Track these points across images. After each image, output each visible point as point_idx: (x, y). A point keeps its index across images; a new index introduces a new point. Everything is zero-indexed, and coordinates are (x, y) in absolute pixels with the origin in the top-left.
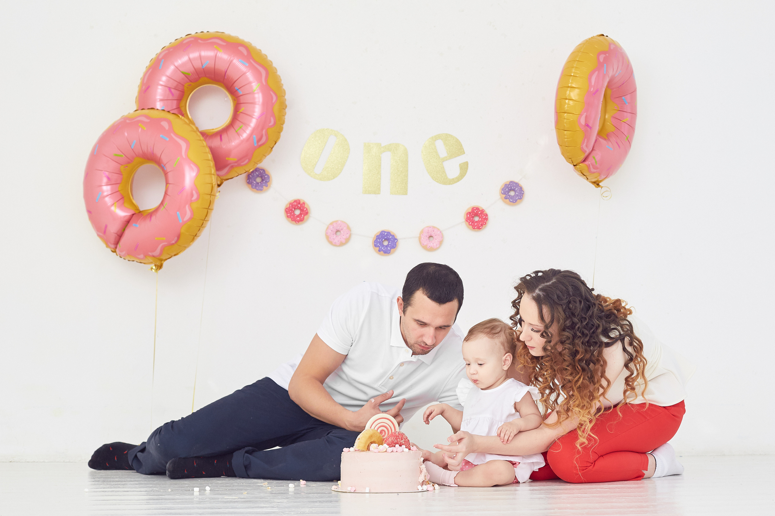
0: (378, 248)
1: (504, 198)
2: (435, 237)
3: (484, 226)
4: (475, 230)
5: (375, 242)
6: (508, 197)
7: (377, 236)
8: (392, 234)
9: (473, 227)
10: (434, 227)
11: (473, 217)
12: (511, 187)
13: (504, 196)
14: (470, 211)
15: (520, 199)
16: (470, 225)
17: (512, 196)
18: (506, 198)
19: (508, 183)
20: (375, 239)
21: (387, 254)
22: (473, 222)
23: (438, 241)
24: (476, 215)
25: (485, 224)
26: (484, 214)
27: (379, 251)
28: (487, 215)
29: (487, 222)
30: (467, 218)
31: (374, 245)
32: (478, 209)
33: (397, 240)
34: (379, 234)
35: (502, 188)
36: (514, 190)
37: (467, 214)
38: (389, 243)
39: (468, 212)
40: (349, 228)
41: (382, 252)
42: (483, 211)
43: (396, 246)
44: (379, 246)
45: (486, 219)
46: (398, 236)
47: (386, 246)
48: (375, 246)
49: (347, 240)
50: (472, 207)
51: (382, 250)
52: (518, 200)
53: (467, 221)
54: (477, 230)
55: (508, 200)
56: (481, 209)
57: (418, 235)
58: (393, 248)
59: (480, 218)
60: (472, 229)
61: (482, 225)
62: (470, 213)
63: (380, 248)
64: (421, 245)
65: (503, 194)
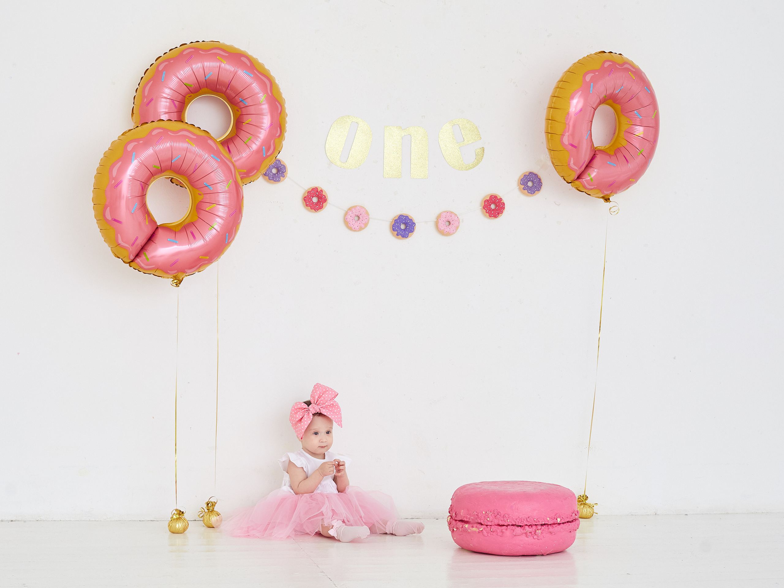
0: (396, 232)
1: (522, 189)
2: (452, 222)
3: (500, 214)
4: (492, 218)
5: (393, 226)
6: (527, 188)
7: (395, 220)
8: (410, 218)
9: (489, 215)
10: (451, 213)
11: (490, 205)
12: (530, 178)
13: (523, 186)
14: (488, 199)
15: (539, 190)
16: (487, 213)
17: (530, 187)
18: (524, 189)
19: (527, 174)
20: (393, 223)
21: (404, 238)
22: (490, 210)
23: (454, 227)
24: (494, 203)
25: (501, 213)
26: (502, 203)
27: (397, 235)
28: (504, 204)
29: (503, 211)
30: (484, 206)
31: (392, 229)
32: (496, 197)
33: (415, 224)
34: (397, 218)
35: (521, 178)
36: (532, 181)
37: (485, 202)
38: (406, 227)
39: (485, 200)
40: (367, 213)
41: (400, 236)
42: (501, 199)
43: (414, 230)
44: (397, 231)
45: (504, 208)
46: (415, 221)
47: (404, 230)
48: (394, 230)
49: (366, 225)
50: (491, 195)
51: (401, 234)
52: (536, 192)
53: (484, 208)
54: (493, 218)
55: (526, 191)
56: (498, 198)
57: (436, 220)
58: (411, 232)
59: (496, 206)
60: (489, 217)
61: (498, 214)
62: (487, 200)
63: (398, 232)
64: (439, 230)
65: (522, 185)
